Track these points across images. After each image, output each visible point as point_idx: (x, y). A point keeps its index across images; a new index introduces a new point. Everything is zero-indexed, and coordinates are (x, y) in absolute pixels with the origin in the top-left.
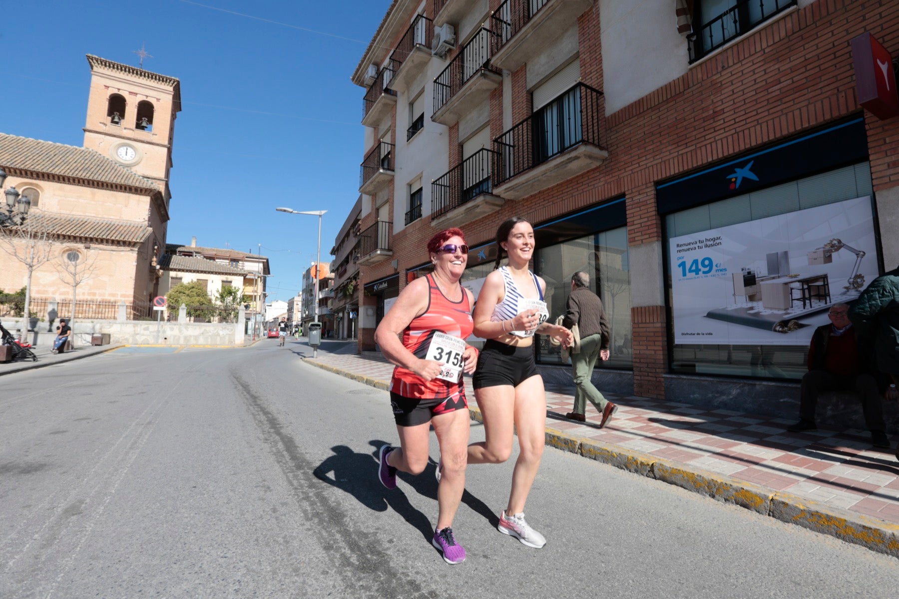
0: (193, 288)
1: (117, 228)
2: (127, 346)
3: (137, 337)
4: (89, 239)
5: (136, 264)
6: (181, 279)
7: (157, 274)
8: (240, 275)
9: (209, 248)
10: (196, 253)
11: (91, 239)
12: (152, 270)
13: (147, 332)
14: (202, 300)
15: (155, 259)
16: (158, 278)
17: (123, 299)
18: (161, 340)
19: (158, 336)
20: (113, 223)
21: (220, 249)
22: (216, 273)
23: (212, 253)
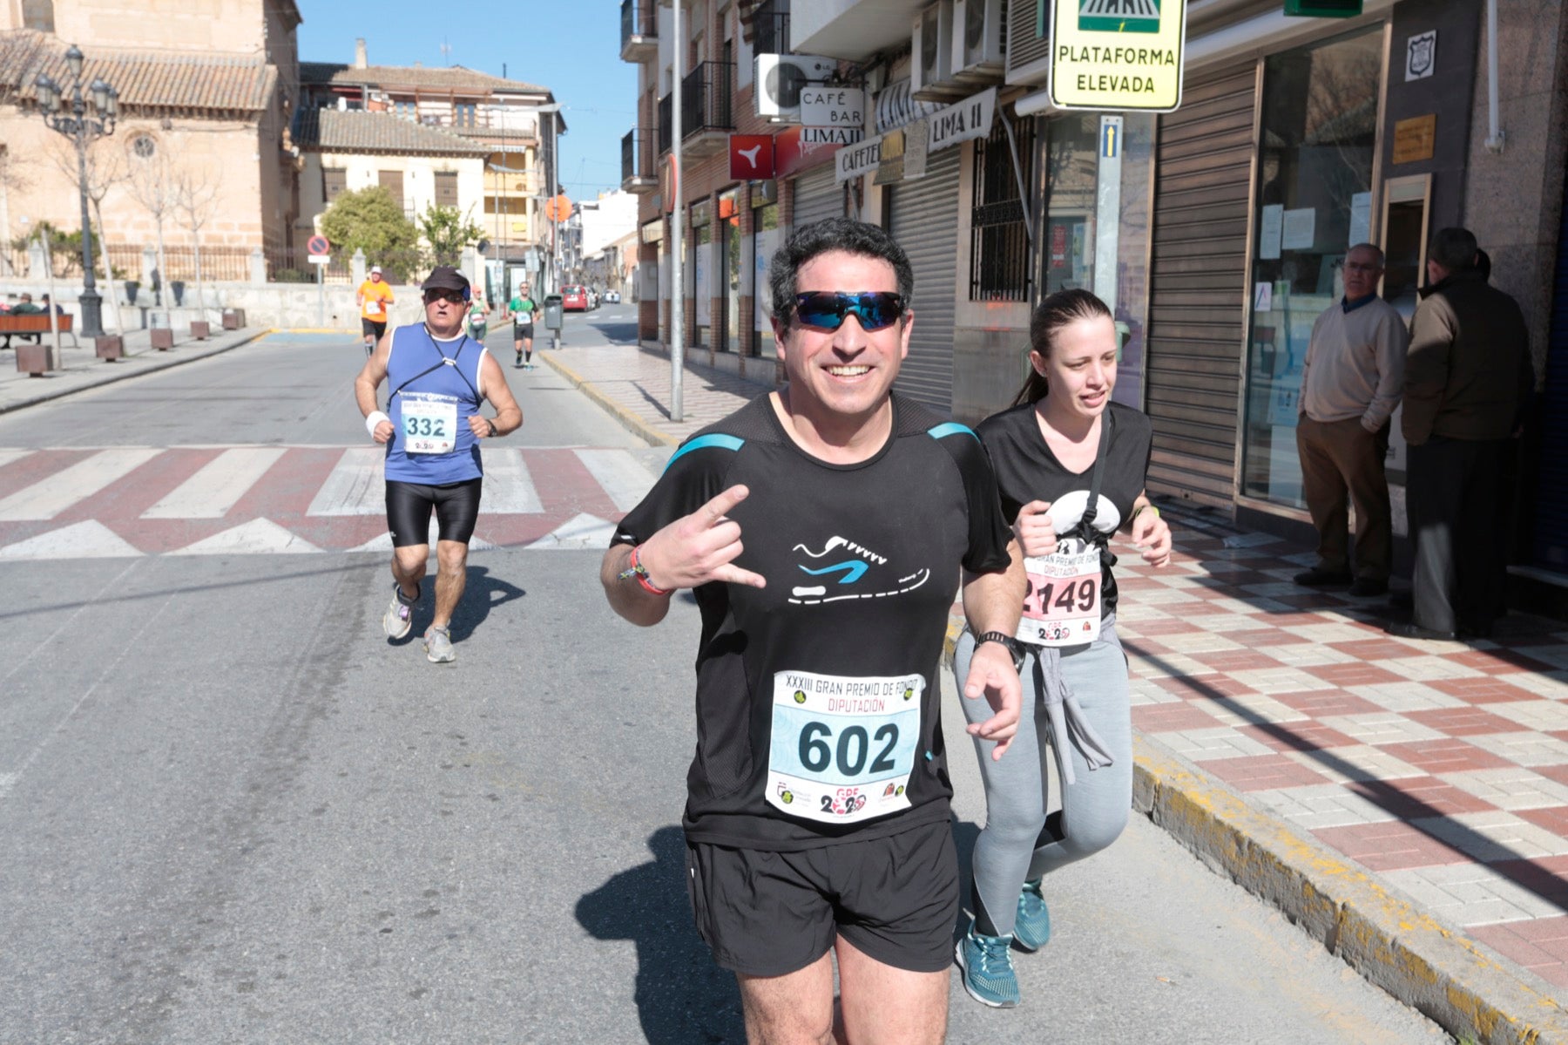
0: (372, 201)
1: (210, 77)
2: (276, 330)
3: (288, 314)
4: (167, 110)
5: (256, 157)
6: (343, 171)
7: (294, 167)
8: (475, 155)
9: (400, 67)
10: (371, 86)
11: (172, 109)
12: (286, 160)
13: (301, 306)
14: (393, 228)
15: (287, 133)
16: (296, 174)
17: (245, 234)
18: (328, 321)
19: (322, 312)
20: (199, 63)
21: (427, 69)
22: (420, 153)
23: (407, 86)
